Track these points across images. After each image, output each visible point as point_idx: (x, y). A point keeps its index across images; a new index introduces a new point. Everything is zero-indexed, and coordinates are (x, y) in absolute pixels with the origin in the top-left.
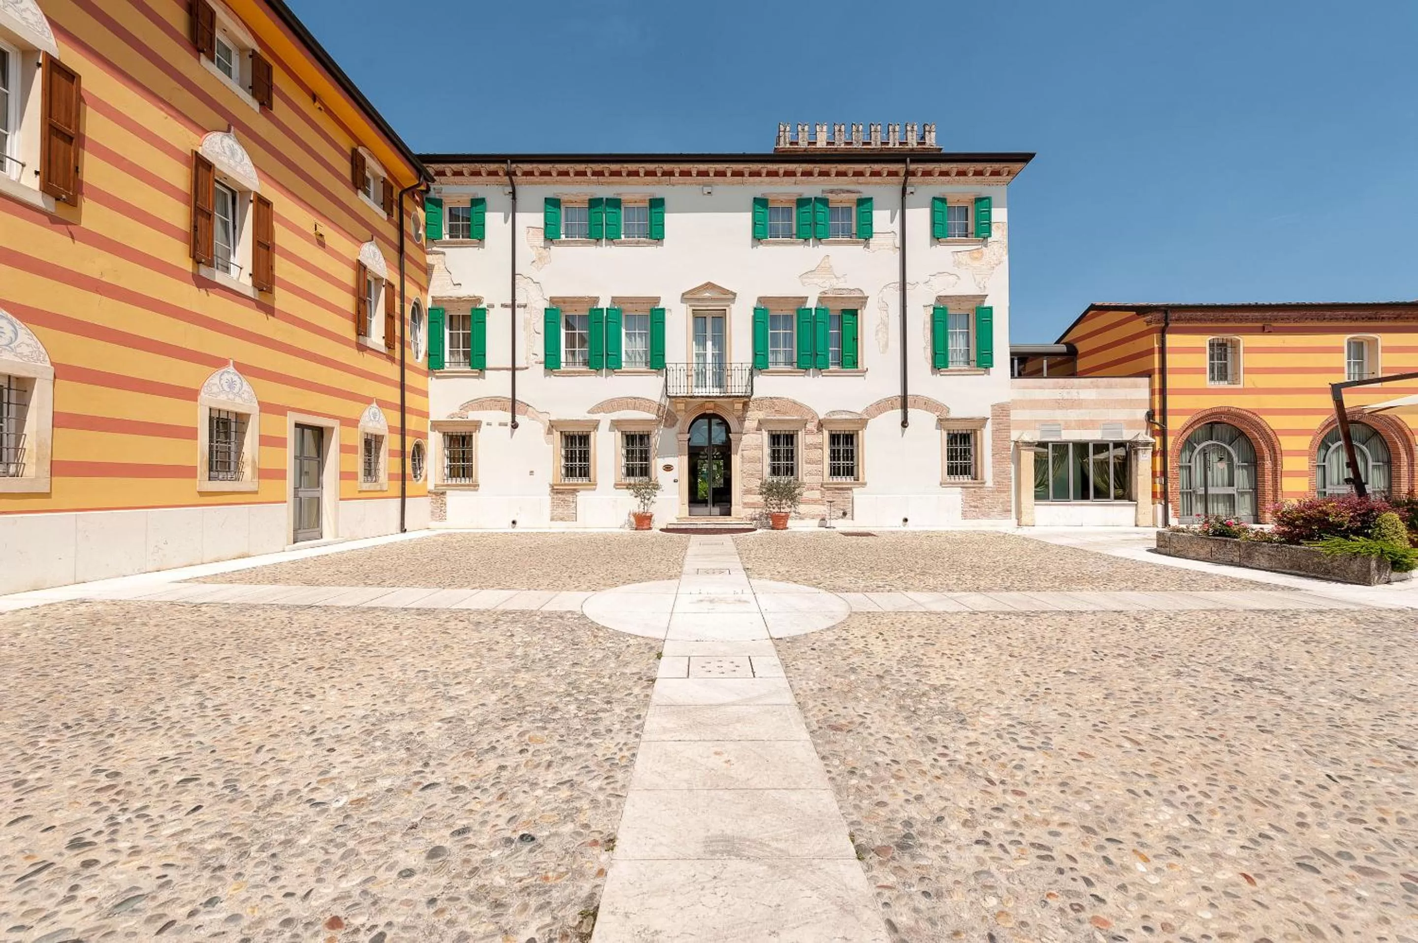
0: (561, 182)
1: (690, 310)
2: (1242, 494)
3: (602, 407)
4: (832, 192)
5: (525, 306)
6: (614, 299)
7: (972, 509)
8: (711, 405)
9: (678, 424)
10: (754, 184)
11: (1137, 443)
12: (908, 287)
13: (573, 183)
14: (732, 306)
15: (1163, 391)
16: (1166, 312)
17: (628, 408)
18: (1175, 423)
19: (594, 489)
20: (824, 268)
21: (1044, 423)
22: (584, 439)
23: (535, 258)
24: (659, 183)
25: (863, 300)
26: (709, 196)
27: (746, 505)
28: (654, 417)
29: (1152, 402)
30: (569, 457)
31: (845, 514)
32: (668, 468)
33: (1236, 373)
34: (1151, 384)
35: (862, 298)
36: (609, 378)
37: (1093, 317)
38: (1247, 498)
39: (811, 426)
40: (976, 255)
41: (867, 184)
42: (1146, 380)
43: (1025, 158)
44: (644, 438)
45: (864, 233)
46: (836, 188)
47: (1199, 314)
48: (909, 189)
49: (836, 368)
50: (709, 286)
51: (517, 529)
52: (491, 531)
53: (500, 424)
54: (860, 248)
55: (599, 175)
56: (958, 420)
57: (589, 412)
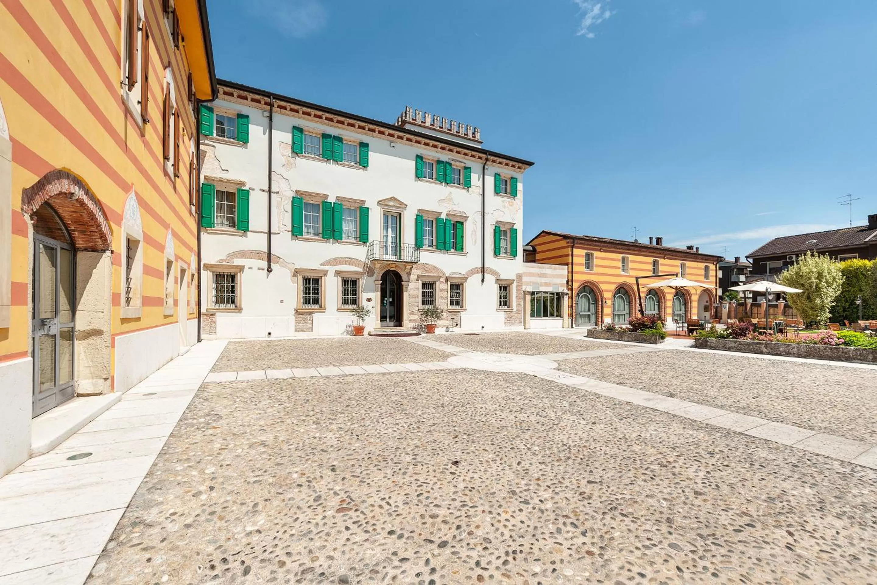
0: (304, 119)
1: (382, 210)
2: (592, 314)
3: (329, 262)
4: (453, 160)
5: (277, 193)
6: (338, 198)
7: (509, 321)
8: (394, 266)
9: (375, 274)
10: (417, 147)
11: (564, 293)
12: (485, 214)
13: (312, 121)
14: (405, 212)
15: (572, 272)
16: (574, 240)
17: (346, 264)
18: (576, 285)
19: (324, 312)
20: (449, 199)
21: (534, 283)
22: (317, 281)
23: (285, 163)
24: (366, 134)
25: (467, 218)
26: (393, 148)
27: (411, 321)
28: (361, 270)
29: (568, 276)
30: (306, 291)
31: (457, 325)
32: (369, 300)
33: (592, 266)
34: (568, 268)
35: (466, 217)
36: (334, 245)
37: (543, 236)
38: (594, 315)
39: (443, 280)
40: (511, 204)
41: (469, 160)
42: (566, 267)
43: (530, 164)
44: (354, 282)
45: (467, 185)
46: (454, 158)
47: (583, 242)
48: (486, 167)
49: (452, 250)
50: (393, 199)
51: (272, 338)
52: (249, 340)
53: (259, 269)
54: (465, 191)
55: (329, 121)
56: (504, 280)
57: (321, 265)
